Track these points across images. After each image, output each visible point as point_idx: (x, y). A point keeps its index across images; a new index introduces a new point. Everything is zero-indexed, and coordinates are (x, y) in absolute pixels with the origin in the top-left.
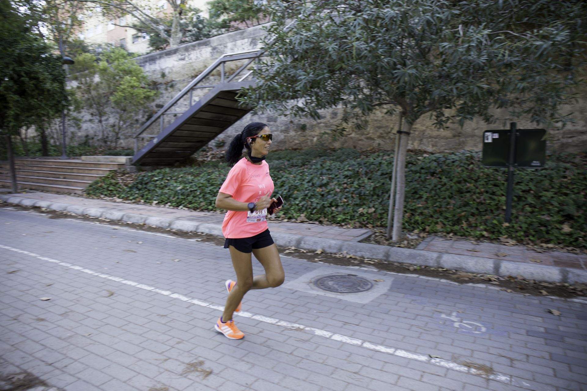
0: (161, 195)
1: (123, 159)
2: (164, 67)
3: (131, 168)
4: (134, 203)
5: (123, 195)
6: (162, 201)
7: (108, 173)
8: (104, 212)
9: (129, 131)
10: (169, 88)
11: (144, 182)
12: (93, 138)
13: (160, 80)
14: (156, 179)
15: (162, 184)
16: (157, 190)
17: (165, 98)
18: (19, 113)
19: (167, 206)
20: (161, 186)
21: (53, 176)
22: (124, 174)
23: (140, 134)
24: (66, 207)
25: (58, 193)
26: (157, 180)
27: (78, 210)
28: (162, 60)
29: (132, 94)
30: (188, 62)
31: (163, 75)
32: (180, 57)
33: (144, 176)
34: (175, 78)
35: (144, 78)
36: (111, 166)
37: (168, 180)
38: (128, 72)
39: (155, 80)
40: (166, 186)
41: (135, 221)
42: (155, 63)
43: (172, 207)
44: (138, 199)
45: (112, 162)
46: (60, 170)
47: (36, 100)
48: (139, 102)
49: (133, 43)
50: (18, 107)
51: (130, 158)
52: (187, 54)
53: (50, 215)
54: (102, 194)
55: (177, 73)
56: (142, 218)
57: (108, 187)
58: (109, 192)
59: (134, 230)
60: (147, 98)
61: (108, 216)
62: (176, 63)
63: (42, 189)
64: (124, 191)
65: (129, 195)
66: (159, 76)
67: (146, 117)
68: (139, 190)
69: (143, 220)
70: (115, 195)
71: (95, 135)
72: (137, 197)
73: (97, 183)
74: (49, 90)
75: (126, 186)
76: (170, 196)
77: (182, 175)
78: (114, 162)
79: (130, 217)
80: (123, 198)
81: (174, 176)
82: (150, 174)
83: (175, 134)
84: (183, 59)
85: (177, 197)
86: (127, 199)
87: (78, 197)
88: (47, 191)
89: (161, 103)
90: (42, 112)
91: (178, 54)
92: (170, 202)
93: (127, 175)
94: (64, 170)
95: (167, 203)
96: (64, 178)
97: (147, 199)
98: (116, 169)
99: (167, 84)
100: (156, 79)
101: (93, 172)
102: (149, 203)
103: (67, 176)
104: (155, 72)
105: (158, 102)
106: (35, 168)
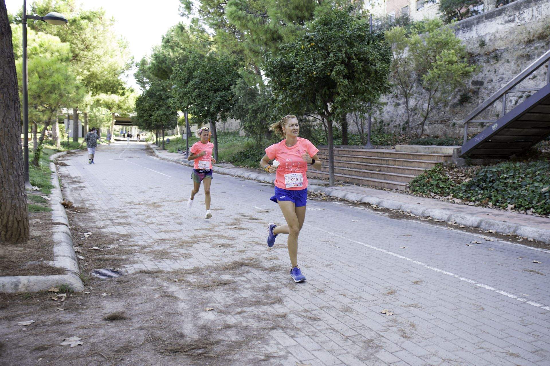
0: (518, 198)
1: (449, 150)
2: (483, 34)
3: (459, 161)
4: (479, 205)
5: (461, 195)
6: (520, 206)
7: (433, 166)
8: (451, 215)
9: (434, 115)
10: (491, 60)
11: (488, 180)
12: (389, 124)
13: (478, 51)
14: (505, 176)
15: (514, 183)
16: (508, 189)
17: (486, 72)
18: (346, 98)
19: (529, 212)
20: (515, 185)
21: (367, 167)
22: (452, 168)
23: (471, 119)
24: (401, 206)
25: (376, 187)
26: (506, 178)
27: (416, 210)
28: (481, 25)
29: (450, 71)
30: (519, 24)
31: (482, 44)
32: (506, 18)
33: (487, 172)
34: (500, 46)
35: (460, 50)
36: (436, 158)
37: (522, 178)
38: (445, 44)
39: (469, 51)
40: (521, 186)
41: (499, 230)
42: (471, 29)
43: (537, 215)
44: (484, 201)
45: (434, 152)
46: (373, 161)
47: (363, 84)
48: (456, 80)
49: (418, 10)
50: (345, 92)
51: (458, 149)
52: (517, 14)
53: (387, 214)
54: (432, 192)
55: (501, 39)
56: (509, 228)
57: (438, 183)
58: (440, 190)
59: (508, 243)
60: (466, 74)
61: (458, 220)
62: (500, 27)
63: (356, 181)
64: (460, 189)
65: (469, 195)
66: (477, 45)
67: (458, 97)
68: (483, 189)
69: (512, 230)
70: (449, 195)
71: (392, 121)
72: (481, 199)
73: (423, 178)
74: (376, 72)
75: (459, 183)
76: (532, 200)
77: (539, 172)
78: (438, 153)
79: (491, 225)
80: (461, 198)
81: (528, 173)
82: (495, 170)
83: (522, 119)
84: (513, 21)
85: (543, 202)
86: (468, 199)
87: (403, 193)
88: (364, 185)
89: (480, 79)
90: (369, 96)
91: (503, 15)
92: (533, 207)
93: (455, 170)
94: (377, 161)
95: (529, 208)
96: (380, 171)
97: (497, 201)
98: (442, 161)
99: (487, 54)
100: (471, 49)
101: (413, 164)
102: (500, 206)
103: (382, 169)
104: (472, 41)
105: (475, 78)
106: (343, 159)
